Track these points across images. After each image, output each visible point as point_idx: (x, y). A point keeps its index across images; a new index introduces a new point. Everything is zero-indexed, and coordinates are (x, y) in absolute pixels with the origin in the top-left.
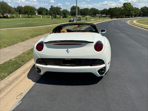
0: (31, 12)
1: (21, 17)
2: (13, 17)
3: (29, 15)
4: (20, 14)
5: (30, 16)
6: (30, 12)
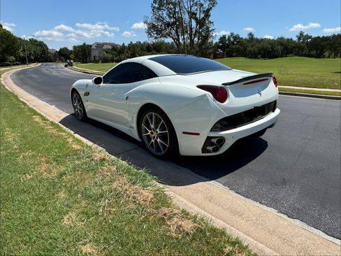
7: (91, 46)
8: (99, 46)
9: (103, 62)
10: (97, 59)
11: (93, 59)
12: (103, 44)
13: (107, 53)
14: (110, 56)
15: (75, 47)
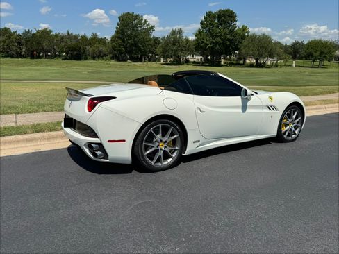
0: (322, 53)
1: (294, 65)
2: (276, 66)
3: (314, 61)
4: (294, 58)
5: (317, 63)
6: (318, 53)
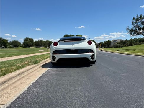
7: (111, 41)
8: (115, 41)
9: (115, 47)
10: (113, 46)
11: (111, 46)
12: (117, 40)
13: (117, 43)
14: (119, 45)
15: (104, 42)
